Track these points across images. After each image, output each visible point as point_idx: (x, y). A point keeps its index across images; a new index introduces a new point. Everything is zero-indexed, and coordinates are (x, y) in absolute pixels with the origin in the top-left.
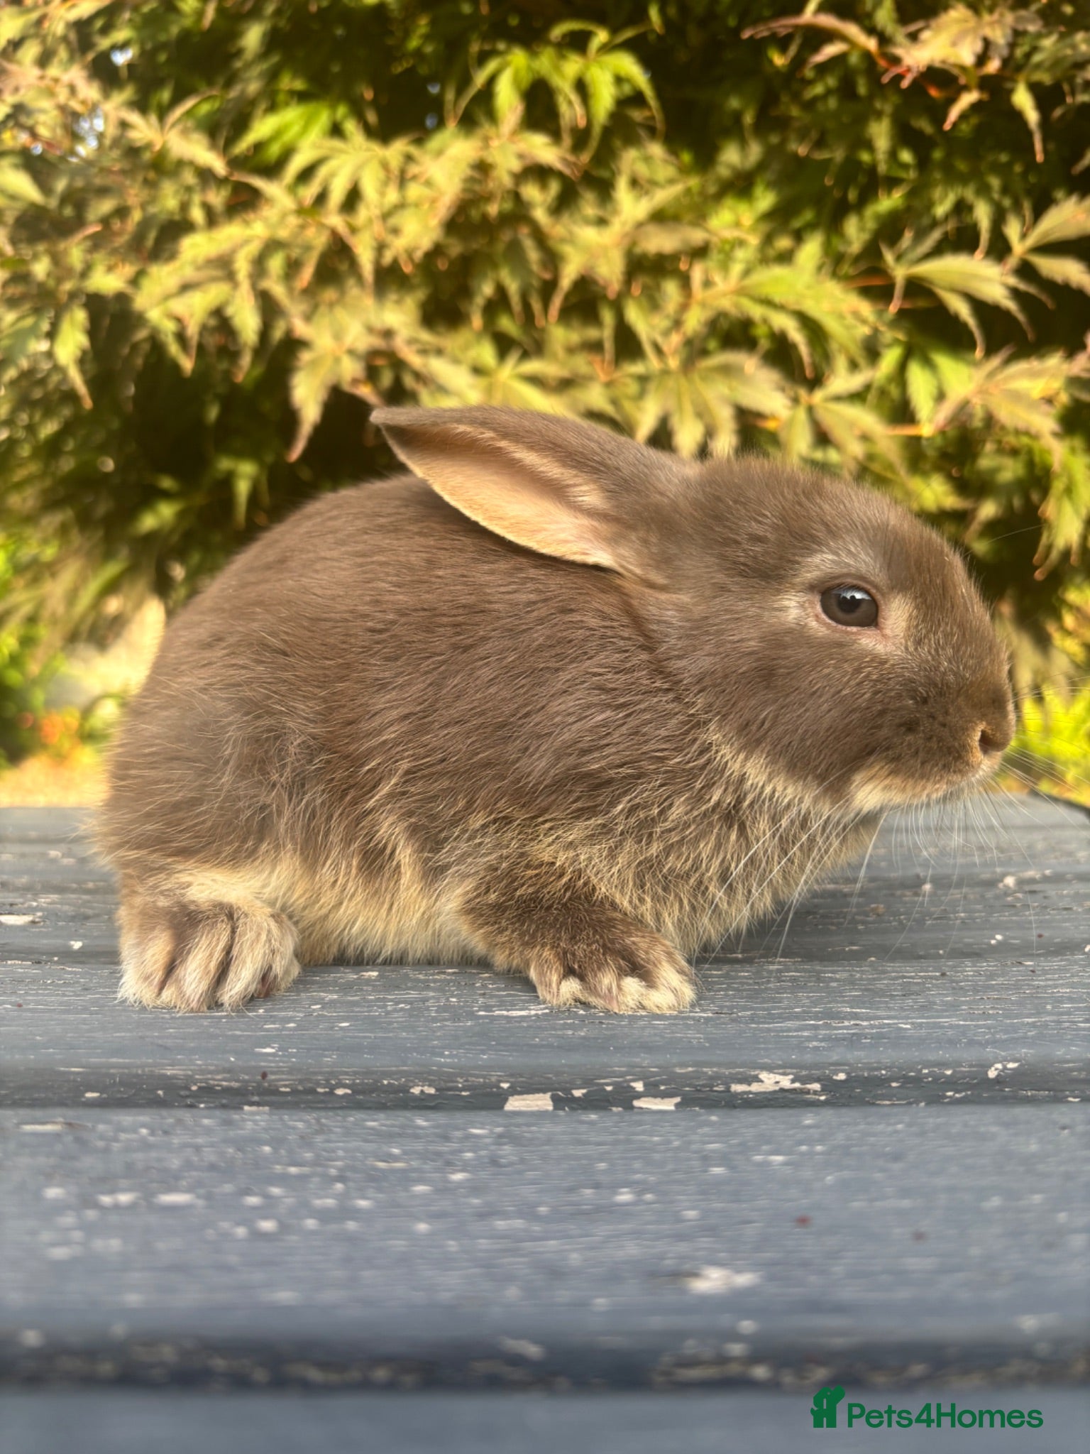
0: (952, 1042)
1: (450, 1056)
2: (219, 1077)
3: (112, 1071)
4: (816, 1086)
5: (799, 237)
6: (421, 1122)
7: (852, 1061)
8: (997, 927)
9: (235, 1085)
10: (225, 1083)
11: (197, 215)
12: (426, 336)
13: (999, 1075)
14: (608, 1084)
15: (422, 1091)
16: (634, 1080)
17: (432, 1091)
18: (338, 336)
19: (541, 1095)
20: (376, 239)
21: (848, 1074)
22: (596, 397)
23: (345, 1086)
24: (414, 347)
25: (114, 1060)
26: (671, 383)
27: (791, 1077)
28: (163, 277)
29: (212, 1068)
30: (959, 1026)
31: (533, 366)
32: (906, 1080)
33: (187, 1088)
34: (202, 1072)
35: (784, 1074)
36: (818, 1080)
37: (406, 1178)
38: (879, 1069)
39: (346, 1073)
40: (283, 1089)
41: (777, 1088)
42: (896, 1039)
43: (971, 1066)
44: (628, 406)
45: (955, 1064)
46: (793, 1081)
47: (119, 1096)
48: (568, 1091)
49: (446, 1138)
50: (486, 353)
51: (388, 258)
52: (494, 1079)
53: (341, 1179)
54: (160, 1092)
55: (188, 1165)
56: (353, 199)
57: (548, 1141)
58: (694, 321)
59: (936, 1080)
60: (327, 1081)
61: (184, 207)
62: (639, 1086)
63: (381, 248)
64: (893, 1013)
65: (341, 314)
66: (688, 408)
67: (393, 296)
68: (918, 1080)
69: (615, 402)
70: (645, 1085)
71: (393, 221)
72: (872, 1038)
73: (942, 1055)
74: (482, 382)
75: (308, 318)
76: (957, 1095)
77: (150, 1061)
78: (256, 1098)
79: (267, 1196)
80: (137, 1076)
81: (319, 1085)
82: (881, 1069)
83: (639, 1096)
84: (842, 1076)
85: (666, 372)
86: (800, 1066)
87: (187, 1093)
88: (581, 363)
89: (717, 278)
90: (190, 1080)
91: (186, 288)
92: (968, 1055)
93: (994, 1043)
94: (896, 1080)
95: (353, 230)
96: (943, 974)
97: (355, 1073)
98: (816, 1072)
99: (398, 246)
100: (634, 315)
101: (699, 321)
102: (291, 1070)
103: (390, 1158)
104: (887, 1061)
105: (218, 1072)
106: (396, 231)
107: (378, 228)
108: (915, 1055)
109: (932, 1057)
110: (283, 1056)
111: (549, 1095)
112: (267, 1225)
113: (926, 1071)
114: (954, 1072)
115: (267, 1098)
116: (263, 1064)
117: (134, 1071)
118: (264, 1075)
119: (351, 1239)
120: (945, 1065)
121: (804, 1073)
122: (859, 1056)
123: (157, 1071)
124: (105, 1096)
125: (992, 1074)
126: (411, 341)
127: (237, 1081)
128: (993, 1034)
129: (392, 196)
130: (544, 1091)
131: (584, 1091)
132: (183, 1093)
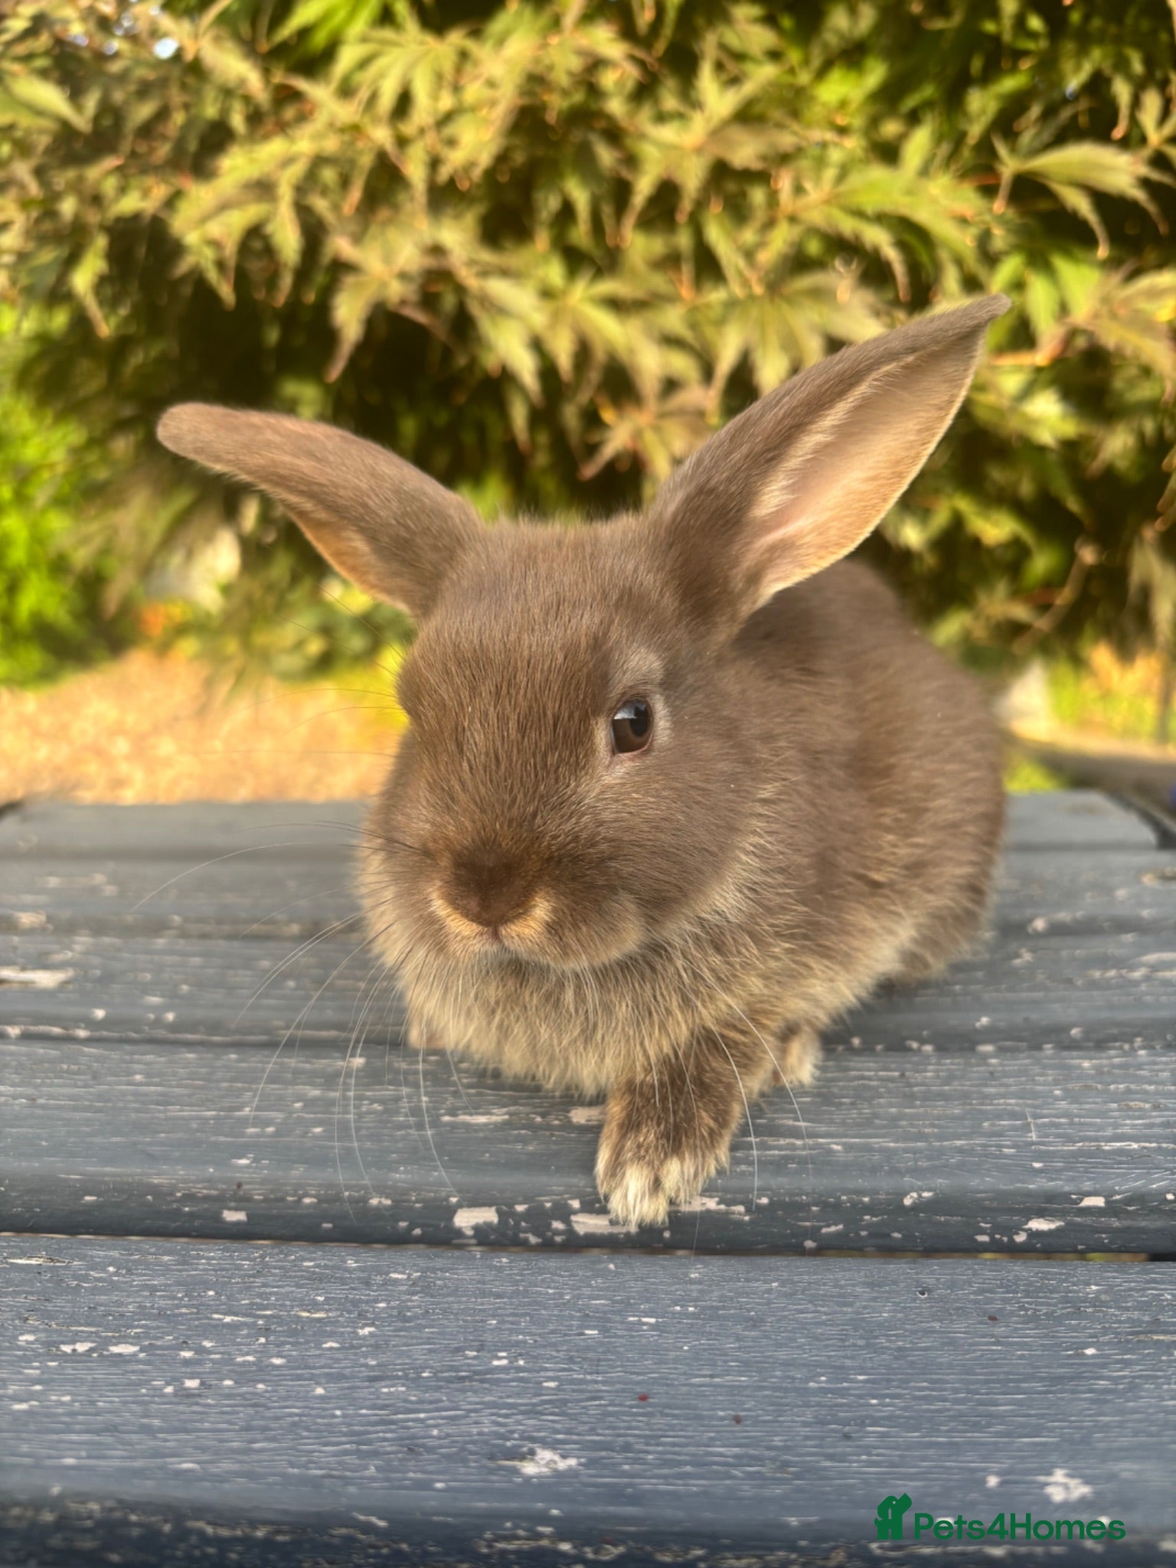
0: (874, 1170)
1: (405, 1172)
2: (200, 1186)
3: (106, 1179)
4: (741, 1208)
5: (913, 119)
6: (351, 1263)
7: (774, 1187)
8: (985, 1009)
9: (214, 1192)
10: (205, 1191)
11: (238, 121)
12: (487, 256)
13: (914, 1203)
14: (548, 1201)
15: (380, 1202)
16: (571, 1199)
17: (388, 1202)
18: (388, 258)
19: (487, 1208)
20: (428, 153)
21: (771, 1199)
22: (673, 319)
23: (311, 1196)
24: (474, 270)
25: (108, 1169)
26: (754, 312)
27: (717, 1199)
28: (200, 196)
29: (193, 1178)
30: (888, 1149)
31: (608, 287)
32: (824, 1205)
33: (172, 1194)
34: (185, 1181)
35: (711, 1197)
36: (741, 1203)
37: (322, 1330)
38: (800, 1195)
39: (312, 1185)
40: (256, 1197)
41: (704, 1209)
42: (823, 1162)
43: (888, 1194)
44: (709, 331)
45: (872, 1193)
46: (719, 1203)
47: (114, 1199)
48: (511, 1206)
49: (367, 1283)
50: (554, 272)
51: (444, 173)
52: (443, 1194)
53: (266, 1331)
54: (149, 1197)
55: (142, 1312)
56: (404, 103)
57: (454, 1293)
58: (780, 240)
59: (854, 1205)
60: (296, 1191)
61: (225, 112)
62: (576, 1204)
63: (435, 163)
64: (833, 1129)
65: (393, 234)
66: (773, 340)
67: (450, 211)
68: (838, 1206)
69: (694, 326)
70: (581, 1203)
71: (449, 130)
72: (798, 1163)
73: (861, 1183)
74: (549, 306)
75: (357, 239)
76: (874, 1219)
77: (139, 1170)
78: (233, 1204)
79: (200, 1350)
80: (128, 1183)
81: (288, 1195)
82: (801, 1195)
83: (575, 1212)
84: (765, 1201)
85: (752, 297)
86: (725, 1190)
87: (173, 1198)
88: (659, 282)
89: (808, 185)
90: (174, 1188)
91: (224, 207)
92: (885, 1184)
93: (915, 1171)
94: (816, 1205)
95: (402, 142)
96: (903, 1075)
97: (320, 1185)
98: (740, 1197)
99: (455, 159)
100: (716, 235)
101: (785, 242)
102: (263, 1182)
103: (315, 1306)
104: (809, 1189)
105: (199, 1182)
106: (452, 142)
107: (431, 138)
108: (836, 1182)
109: (851, 1184)
110: (257, 1167)
111: (493, 1209)
112: (192, 1384)
113: (844, 1198)
114: (872, 1200)
115: (242, 1204)
116: (238, 1175)
117: (125, 1179)
118: (239, 1185)
119: (257, 1403)
120: (863, 1193)
121: (729, 1196)
122: (782, 1183)
123: (145, 1180)
124: (101, 1199)
125: (908, 1201)
126: (471, 263)
127: (216, 1189)
128: (916, 1161)
129: (446, 102)
130: (490, 1205)
131: (526, 1206)
132: (169, 1199)
